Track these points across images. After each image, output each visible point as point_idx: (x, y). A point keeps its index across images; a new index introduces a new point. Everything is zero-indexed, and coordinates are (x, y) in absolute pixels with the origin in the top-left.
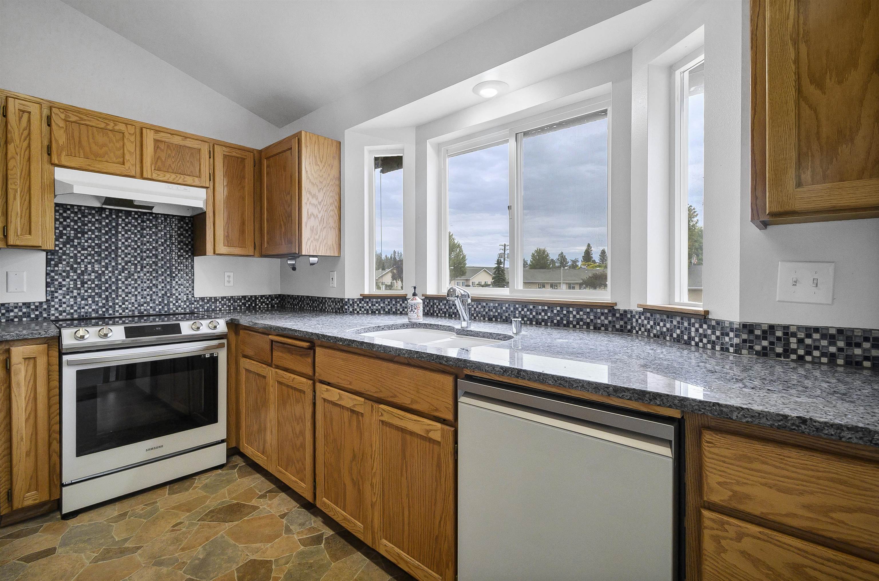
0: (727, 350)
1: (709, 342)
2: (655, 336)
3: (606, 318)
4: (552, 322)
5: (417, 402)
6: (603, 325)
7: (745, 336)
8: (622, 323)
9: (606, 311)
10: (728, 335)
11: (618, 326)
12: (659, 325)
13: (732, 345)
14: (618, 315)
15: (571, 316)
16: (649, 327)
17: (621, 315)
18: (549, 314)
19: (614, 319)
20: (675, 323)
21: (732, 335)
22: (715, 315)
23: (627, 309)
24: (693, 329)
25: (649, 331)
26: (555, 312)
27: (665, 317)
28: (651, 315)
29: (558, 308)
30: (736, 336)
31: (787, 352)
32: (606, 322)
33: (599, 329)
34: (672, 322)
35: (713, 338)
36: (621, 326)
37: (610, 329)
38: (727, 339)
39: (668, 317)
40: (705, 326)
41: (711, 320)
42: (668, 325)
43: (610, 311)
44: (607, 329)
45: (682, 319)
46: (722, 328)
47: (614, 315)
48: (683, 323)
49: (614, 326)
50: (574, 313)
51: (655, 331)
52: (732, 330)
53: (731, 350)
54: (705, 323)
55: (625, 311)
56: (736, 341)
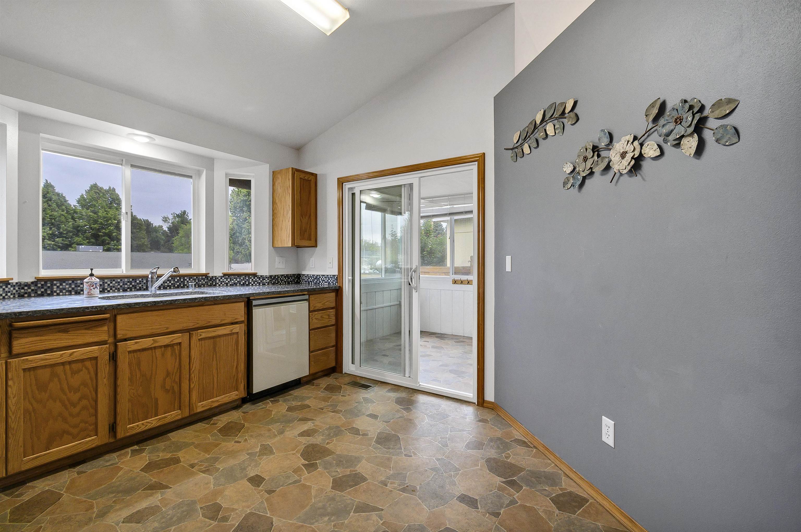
0: (265, 284)
1: (257, 283)
2: (231, 285)
3: (204, 281)
4: (174, 286)
5: (224, 320)
6: (202, 284)
7: (270, 279)
8: (211, 282)
9: (204, 277)
10: (265, 279)
11: (209, 284)
12: (233, 280)
13: (266, 283)
14: (209, 279)
15: (186, 281)
16: (227, 282)
17: (211, 278)
18: (172, 282)
19: (208, 281)
20: (242, 278)
21: (266, 279)
22: (259, 274)
23: (213, 275)
24: (251, 280)
25: (227, 284)
26: (176, 280)
27: (237, 277)
28: (229, 277)
29: (178, 278)
30: (268, 279)
31: (278, 282)
32: (204, 283)
33: (201, 286)
34: (240, 278)
35: (259, 281)
36: (211, 284)
37: (206, 286)
38: (265, 281)
39: (238, 277)
40: (256, 278)
41: (258, 276)
42: (238, 280)
43: (206, 277)
44: (204, 286)
45: (245, 276)
46: (263, 278)
47: (208, 279)
48: (246, 278)
49: (208, 284)
50: (188, 280)
51: (231, 283)
52: (266, 278)
53: (266, 284)
54: (256, 277)
55: (212, 277)
56: (268, 281)
